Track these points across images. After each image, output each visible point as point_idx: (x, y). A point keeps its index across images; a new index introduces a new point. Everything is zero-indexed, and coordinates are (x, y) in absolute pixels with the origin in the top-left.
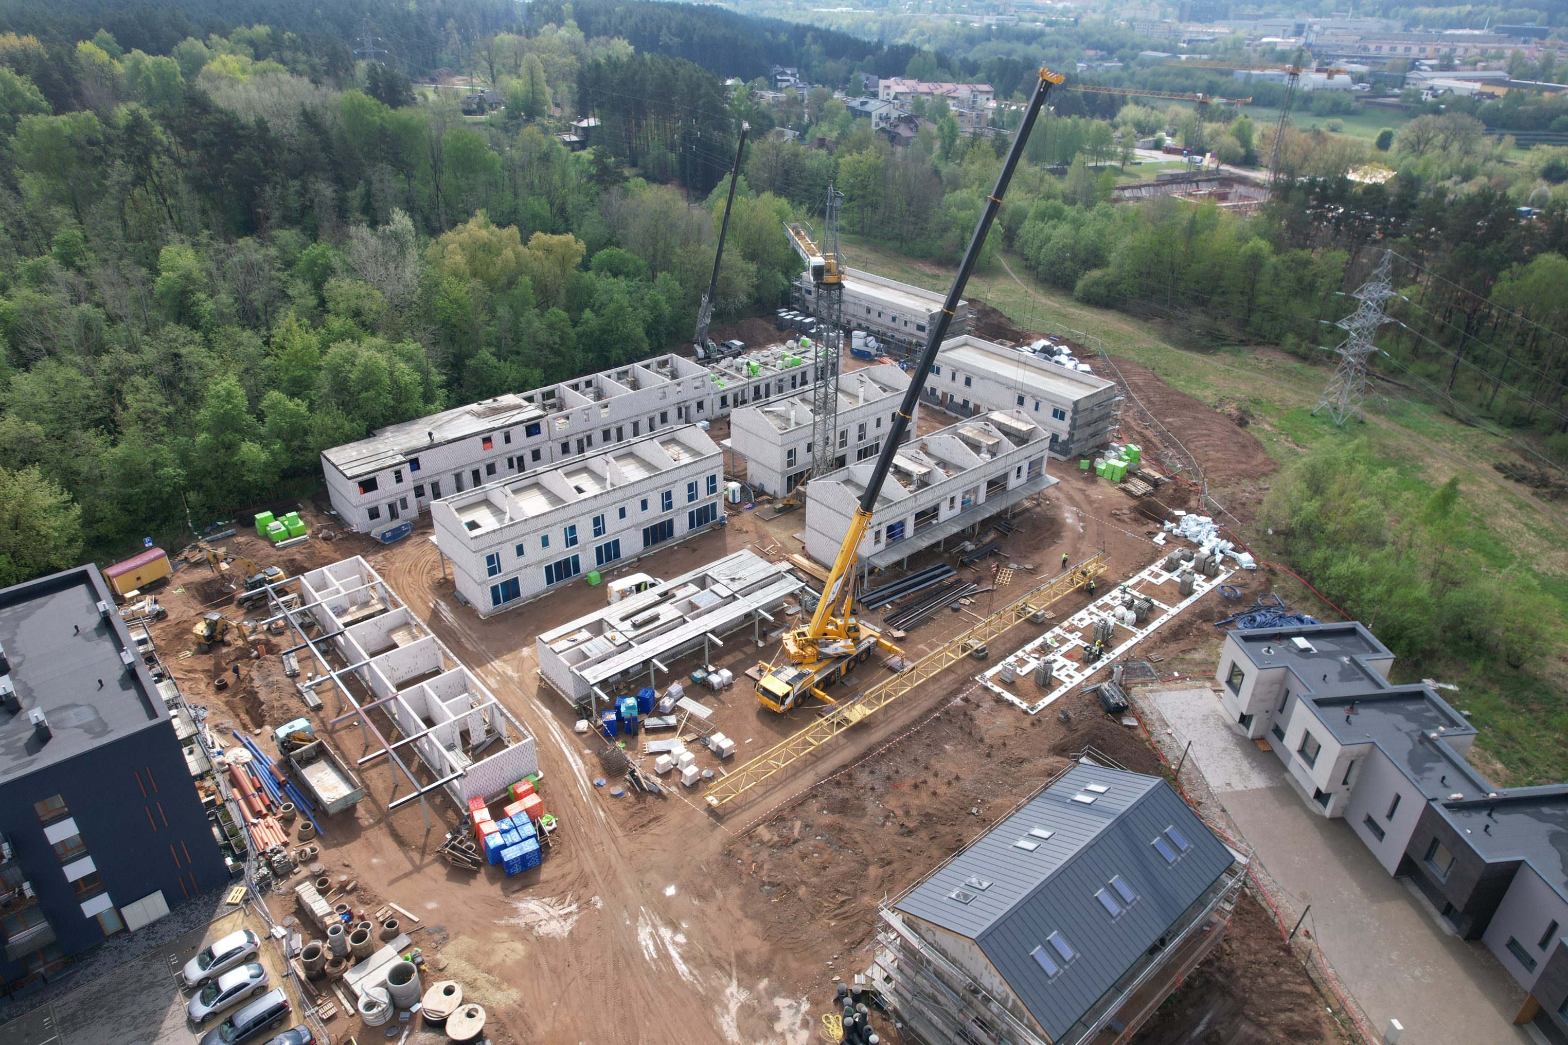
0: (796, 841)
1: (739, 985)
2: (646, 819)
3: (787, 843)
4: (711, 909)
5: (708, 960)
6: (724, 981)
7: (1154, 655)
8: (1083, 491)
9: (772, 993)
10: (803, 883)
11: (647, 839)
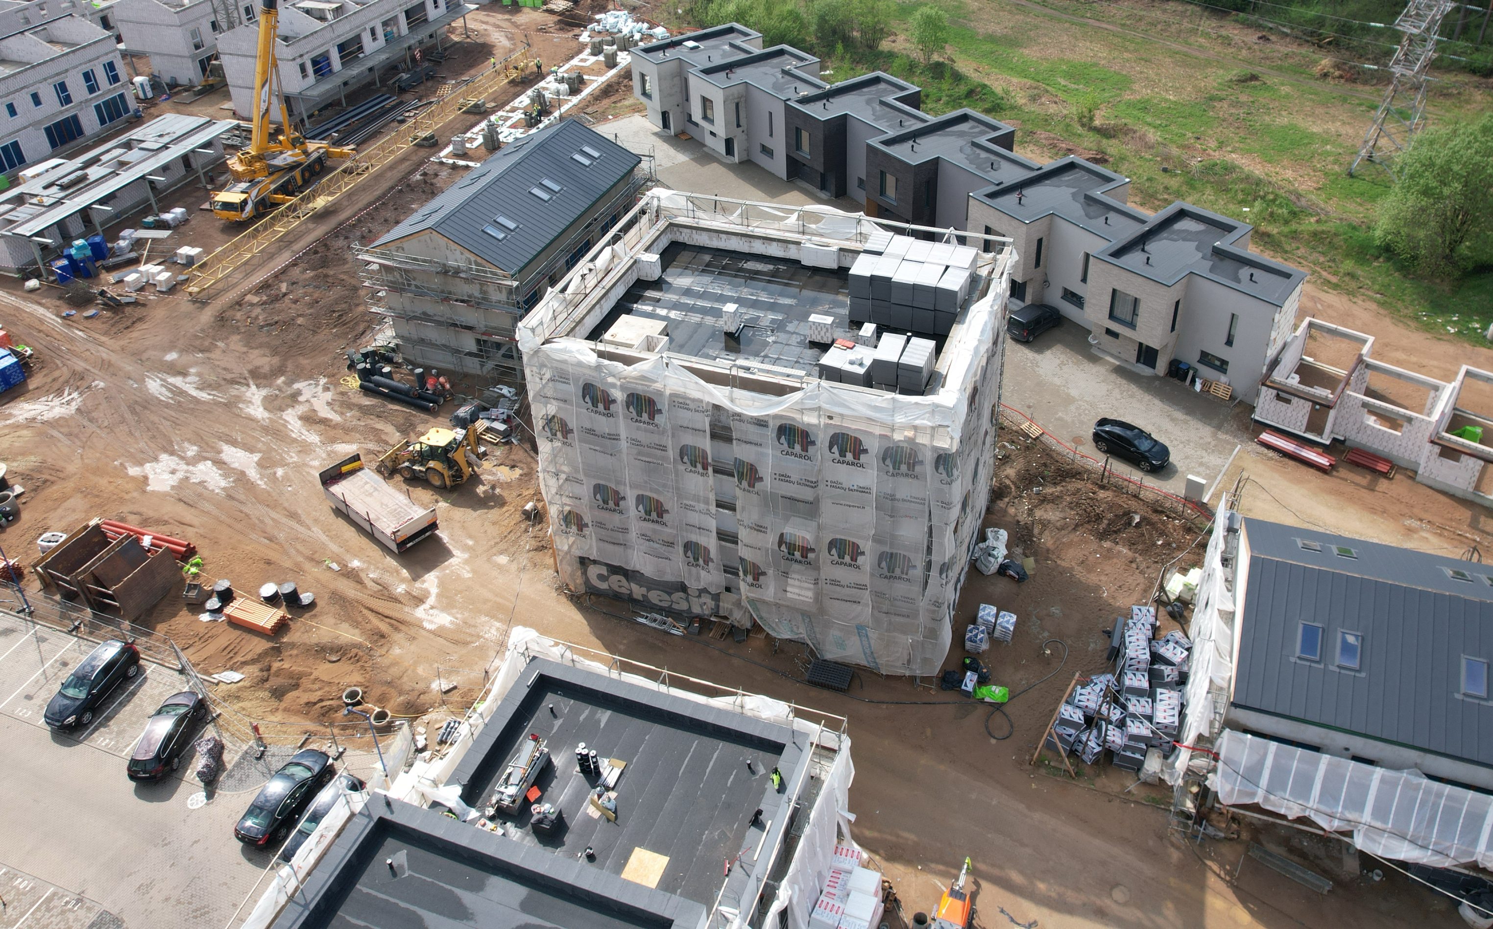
0: (285, 295)
1: (258, 386)
2: (129, 323)
3: (277, 299)
4: (216, 355)
5: (223, 383)
6: (244, 389)
7: (589, 110)
8: (509, 20)
9: (290, 383)
10: (299, 316)
11: (135, 334)
